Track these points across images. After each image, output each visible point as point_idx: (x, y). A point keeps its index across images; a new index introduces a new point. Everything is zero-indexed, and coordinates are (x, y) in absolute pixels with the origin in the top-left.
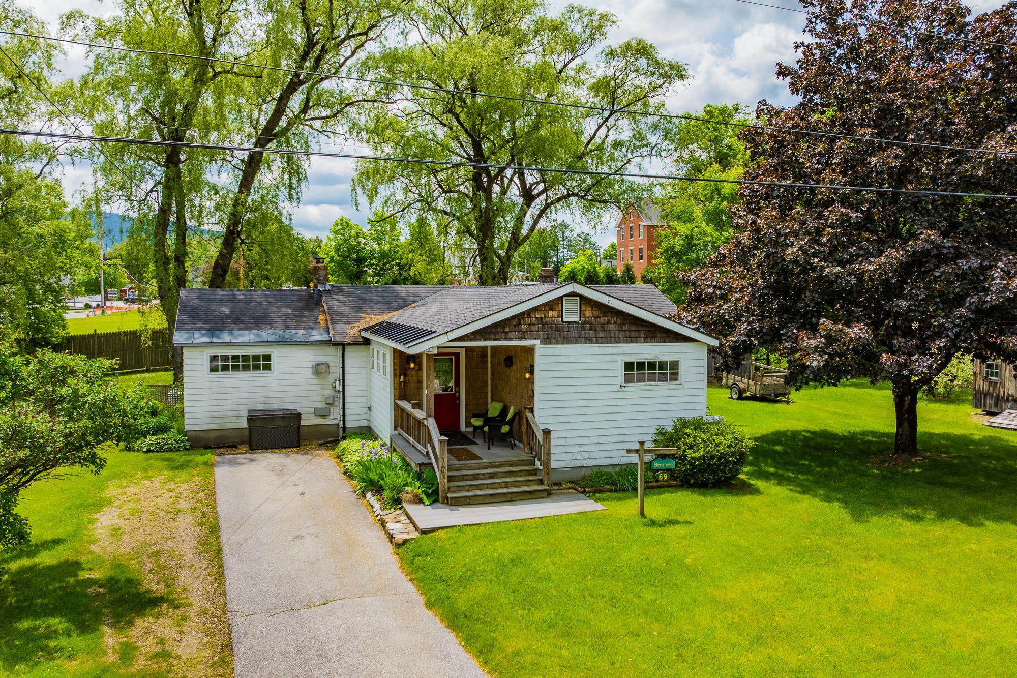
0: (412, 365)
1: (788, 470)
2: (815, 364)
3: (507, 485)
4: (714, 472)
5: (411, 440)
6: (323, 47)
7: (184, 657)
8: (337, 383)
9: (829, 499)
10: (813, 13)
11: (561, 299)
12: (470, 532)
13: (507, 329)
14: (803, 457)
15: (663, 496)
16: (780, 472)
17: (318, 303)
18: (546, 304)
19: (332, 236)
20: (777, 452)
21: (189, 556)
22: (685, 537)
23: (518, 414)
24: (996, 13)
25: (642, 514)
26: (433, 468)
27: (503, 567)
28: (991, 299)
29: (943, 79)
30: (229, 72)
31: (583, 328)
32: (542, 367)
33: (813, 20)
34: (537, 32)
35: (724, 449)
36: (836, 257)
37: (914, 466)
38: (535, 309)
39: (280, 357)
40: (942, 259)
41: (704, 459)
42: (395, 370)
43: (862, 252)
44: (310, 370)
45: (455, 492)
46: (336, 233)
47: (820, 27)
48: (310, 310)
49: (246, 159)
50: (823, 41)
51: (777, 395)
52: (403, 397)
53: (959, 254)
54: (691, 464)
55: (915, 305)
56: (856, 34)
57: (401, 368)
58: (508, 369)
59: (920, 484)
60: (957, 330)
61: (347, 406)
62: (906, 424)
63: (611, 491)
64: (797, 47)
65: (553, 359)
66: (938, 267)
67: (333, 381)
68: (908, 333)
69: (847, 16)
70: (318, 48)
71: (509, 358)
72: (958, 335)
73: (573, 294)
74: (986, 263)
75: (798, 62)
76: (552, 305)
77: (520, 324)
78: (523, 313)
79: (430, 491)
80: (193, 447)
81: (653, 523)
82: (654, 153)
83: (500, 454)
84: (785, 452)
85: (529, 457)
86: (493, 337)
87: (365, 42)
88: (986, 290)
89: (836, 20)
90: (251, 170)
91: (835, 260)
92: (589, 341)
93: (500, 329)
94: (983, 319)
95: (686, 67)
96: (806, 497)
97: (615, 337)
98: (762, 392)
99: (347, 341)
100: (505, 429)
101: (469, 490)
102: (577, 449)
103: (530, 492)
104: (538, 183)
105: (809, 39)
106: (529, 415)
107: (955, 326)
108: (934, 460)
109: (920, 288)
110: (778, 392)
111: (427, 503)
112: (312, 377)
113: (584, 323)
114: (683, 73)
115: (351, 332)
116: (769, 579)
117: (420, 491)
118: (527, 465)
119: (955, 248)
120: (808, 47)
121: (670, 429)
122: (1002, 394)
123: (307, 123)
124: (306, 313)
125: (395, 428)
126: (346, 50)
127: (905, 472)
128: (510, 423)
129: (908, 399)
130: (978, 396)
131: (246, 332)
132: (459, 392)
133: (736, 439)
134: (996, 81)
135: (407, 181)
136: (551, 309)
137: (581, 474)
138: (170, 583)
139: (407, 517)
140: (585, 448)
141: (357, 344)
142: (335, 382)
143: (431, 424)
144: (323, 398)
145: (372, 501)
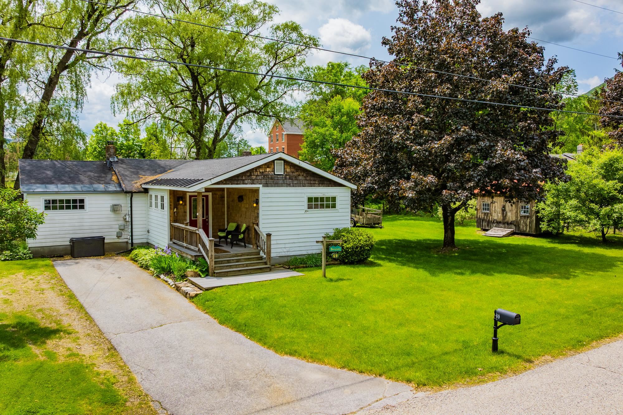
0: (181, 202)
1: (392, 256)
2: (410, 195)
3: (247, 265)
4: (358, 256)
5: (185, 244)
6: (101, 12)
7: (87, 355)
8: (127, 217)
9: (417, 268)
10: (402, 11)
11: (273, 161)
12: (233, 289)
13: (244, 178)
14: (397, 250)
15: (332, 269)
16: (388, 257)
17: (110, 169)
18: (265, 164)
19: (94, 135)
20: (383, 249)
21: (63, 311)
22: (350, 286)
23: (248, 228)
24: (492, 18)
25: (325, 276)
26: (204, 258)
27: (259, 303)
28: (496, 161)
29: (470, 49)
30: (39, 24)
31: (286, 178)
32: (264, 200)
33: (403, 15)
34: (233, 13)
35: (363, 242)
36: (417, 141)
37: (454, 252)
38: (259, 167)
39: (89, 200)
40: (470, 142)
41: (353, 248)
42: (170, 205)
43: (431, 138)
44: (109, 209)
45: (218, 270)
46: (96, 132)
47: (405, 19)
48: (105, 173)
49: (46, 82)
50: (406, 26)
51: (374, 224)
52: (175, 221)
53: (478, 139)
55: (457, 165)
56: (426, 23)
57: (174, 204)
58: (240, 203)
59: (459, 260)
60: (479, 177)
61: (134, 230)
62: (449, 232)
63: (304, 267)
64: (392, 29)
65: (270, 195)
66: (469, 146)
67: (123, 215)
68: (454, 180)
69: (420, 14)
70: (97, 13)
71: (241, 196)
72: (479, 180)
73: (280, 159)
74: (492, 144)
75: (392, 37)
76: (269, 165)
77: (251, 175)
78: (253, 169)
79: (204, 270)
80: (34, 257)
81: (331, 280)
82: (300, 88)
83: (238, 250)
84: (387, 249)
85: (257, 251)
86: (236, 182)
87: (124, 11)
88: (493, 157)
89: (413, 15)
90: (50, 88)
91: (417, 143)
92: (289, 185)
93: (240, 178)
94: (491, 171)
95: (318, 40)
96: (405, 267)
97: (303, 183)
98: (367, 222)
99: (134, 190)
100: (241, 236)
101: (226, 269)
102: (283, 246)
103: (260, 269)
104: (230, 104)
105: (400, 25)
106: (256, 227)
107: (478, 175)
108: (464, 250)
109: (460, 157)
110: (375, 222)
111: (202, 276)
112: (111, 213)
113: (286, 175)
114: (317, 43)
115: (136, 185)
116: (397, 301)
117: (197, 270)
118: (256, 255)
119: (477, 136)
120: (398, 29)
121: (332, 234)
122: (491, 219)
123: (87, 60)
124: (103, 175)
125: (171, 239)
126: (112, 16)
127: (450, 255)
128: (244, 233)
129: (450, 218)
130: (479, 221)
131: (67, 185)
132: (208, 218)
133: (368, 237)
134: (493, 52)
135: (148, 100)
136: (268, 167)
137: (286, 260)
138: (58, 323)
139: (193, 283)
140: (287, 246)
141: (140, 192)
142: (125, 216)
143: (201, 232)
144: (117, 226)
145: (166, 278)
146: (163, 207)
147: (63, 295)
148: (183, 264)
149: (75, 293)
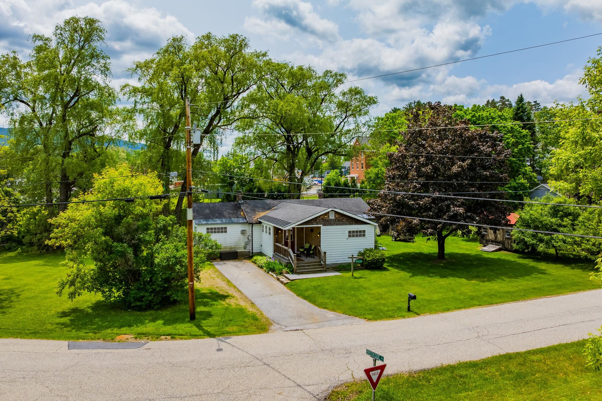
0: (280, 232)
3: (313, 268)
4: (375, 264)
5: (282, 256)
7: (243, 305)
11: (329, 212)
12: (305, 280)
13: (312, 222)
14: (408, 260)
17: (240, 208)
18: (324, 214)
20: (400, 259)
21: (227, 287)
22: (364, 281)
23: (315, 247)
25: (353, 275)
26: (291, 264)
27: (315, 288)
31: (335, 221)
32: (323, 233)
35: (378, 257)
38: (321, 215)
41: (372, 260)
42: (274, 233)
44: (240, 232)
45: (299, 270)
48: (237, 210)
51: (409, 239)
52: (277, 242)
54: (368, 262)
57: (276, 233)
58: (311, 234)
61: (253, 245)
62: (441, 250)
63: (344, 270)
65: (326, 230)
71: (312, 230)
73: (332, 211)
77: (317, 220)
78: (317, 217)
79: (291, 270)
81: (356, 278)
83: (309, 260)
85: (319, 260)
92: (337, 225)
93: (310, 222)
95: (376, 99)
97: (345, 223)
98: (404, 238)
99: (253, 222)
100: (311, 252)
101: (302, 270)
102: (334, 258)
103: (320, 270)
106: (319, 248)
111: (290, 273)
112: (240, 235)
113: (336, 219)
114: (375, 101)
115: (254, 219)
117: (288, 270)
118: (318, 263)
121: (362, 252)
122: (488, 239)
124: (236, 212)
125: (274, 252)
128: (313, 250)
130: (481, 239)
131: (217, 219)
132: (294, 242)
136: (326, 215)
137: (335, 265)
138: (227, 292)
139: (286, 277)
140: (336, 258)
141: (257, 223)
142: (249, 236)
143: (290, 251)
144: (244, 242)
145: (272, 274)
146: (270, 234)
147: (224, 281)
148: (281, 267)
149: (230, 280)
